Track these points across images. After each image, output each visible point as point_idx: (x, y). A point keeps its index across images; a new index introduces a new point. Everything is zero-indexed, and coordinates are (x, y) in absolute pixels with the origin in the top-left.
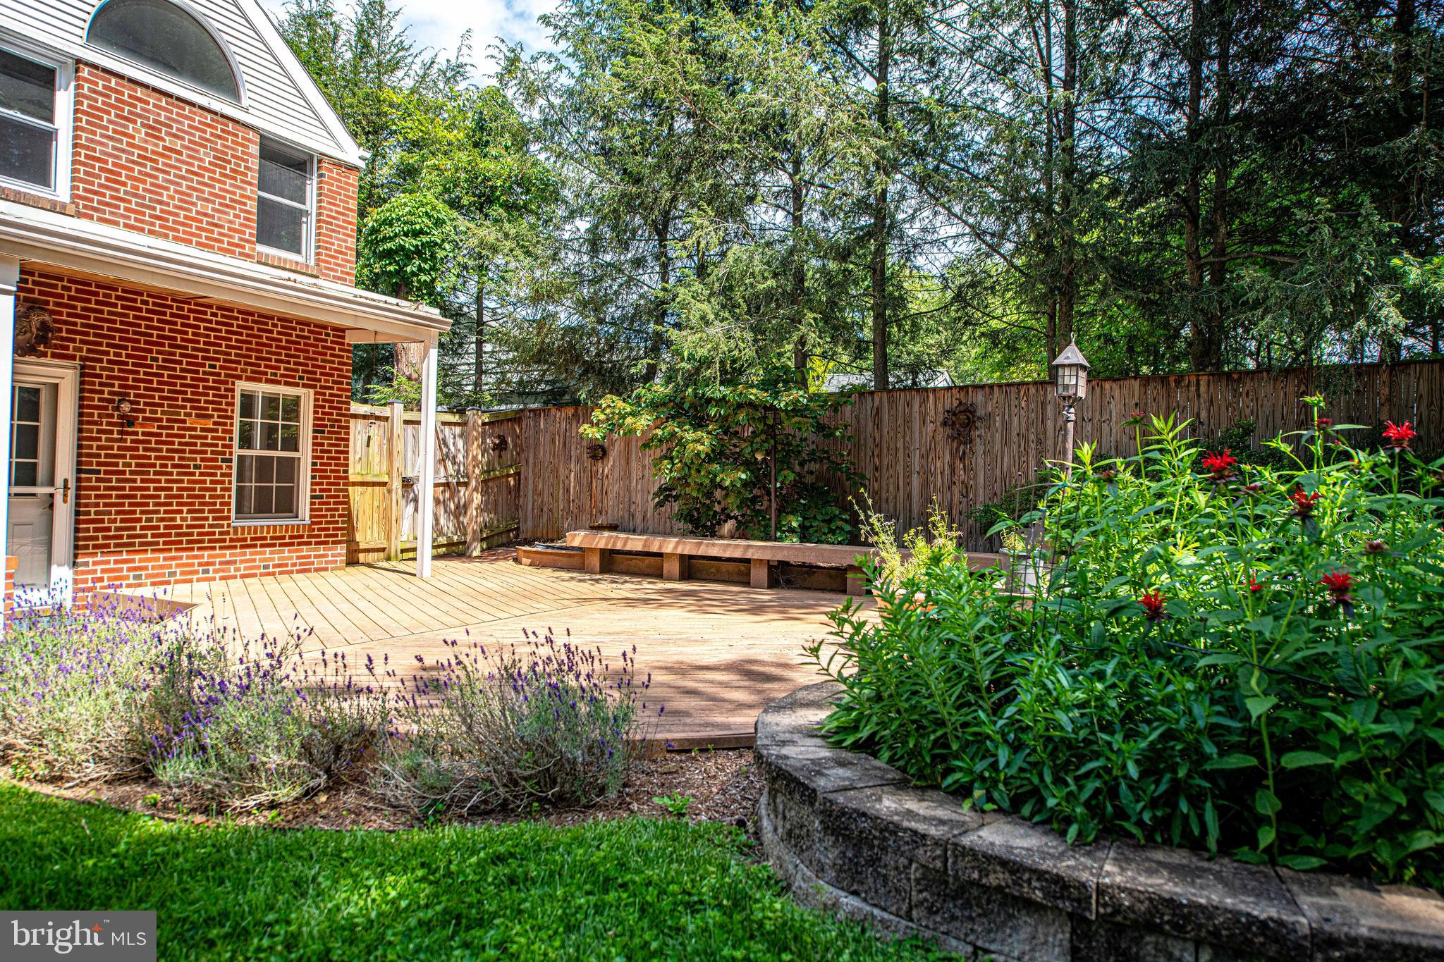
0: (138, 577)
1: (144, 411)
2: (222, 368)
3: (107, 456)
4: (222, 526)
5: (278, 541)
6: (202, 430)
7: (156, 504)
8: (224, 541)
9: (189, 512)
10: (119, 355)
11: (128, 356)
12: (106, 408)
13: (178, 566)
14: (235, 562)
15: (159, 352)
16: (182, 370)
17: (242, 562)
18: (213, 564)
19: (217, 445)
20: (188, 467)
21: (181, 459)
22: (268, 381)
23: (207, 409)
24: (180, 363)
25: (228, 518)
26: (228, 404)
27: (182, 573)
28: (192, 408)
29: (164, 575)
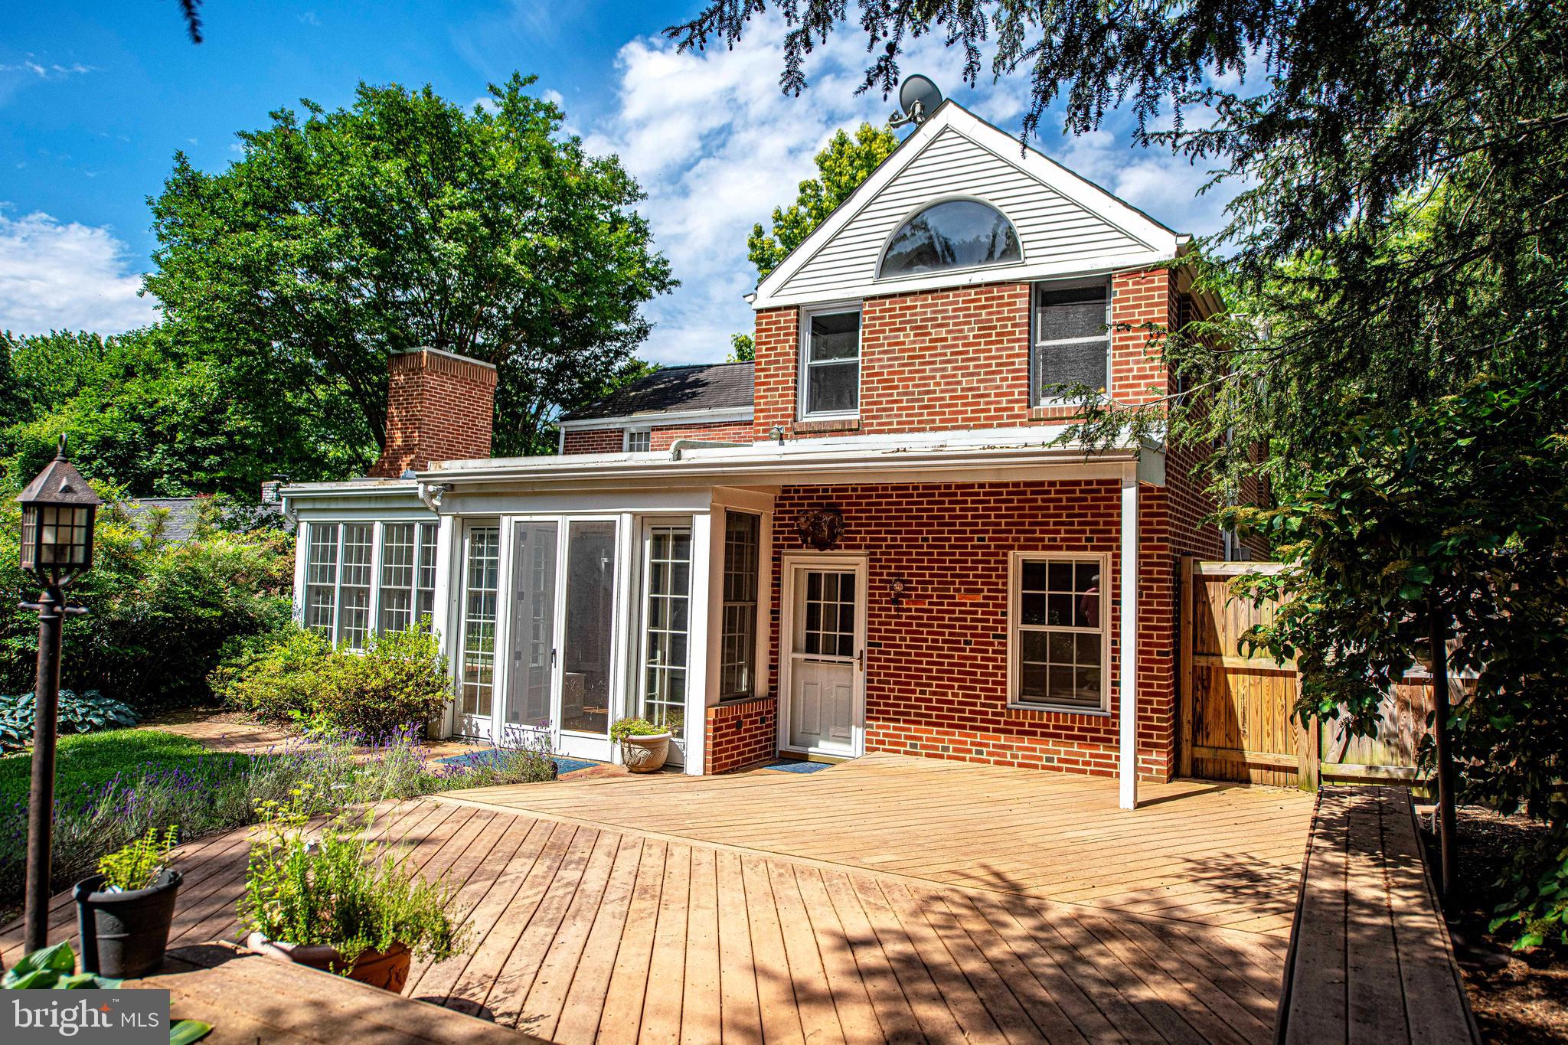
0: (914, 746)
1: (916, 589)
2: (991, 539)
3: (886, 631)
4: (996, 706)
5: (1061, 732)
6: (972, 605)
7: (928, 678)
8: (998, 722)
9: (960, 688)
10: (895, 539)
11: (902, 540)
12: (885, 588)
13: (950, 741)
14: (1011, 748)
15: (928, 532)
16: (951, 547)
17: (1019, 748)
18: (987, 745)
19: (987, 621)
20: (959, 642)
21: (951, 634)
22: (1045, 548)
23: (976, 583)
24: (949, 539)
25: (1004, 699)
26: (998, 576)
27: (955, 749)
28: (961, 583)
29: (937, 748)
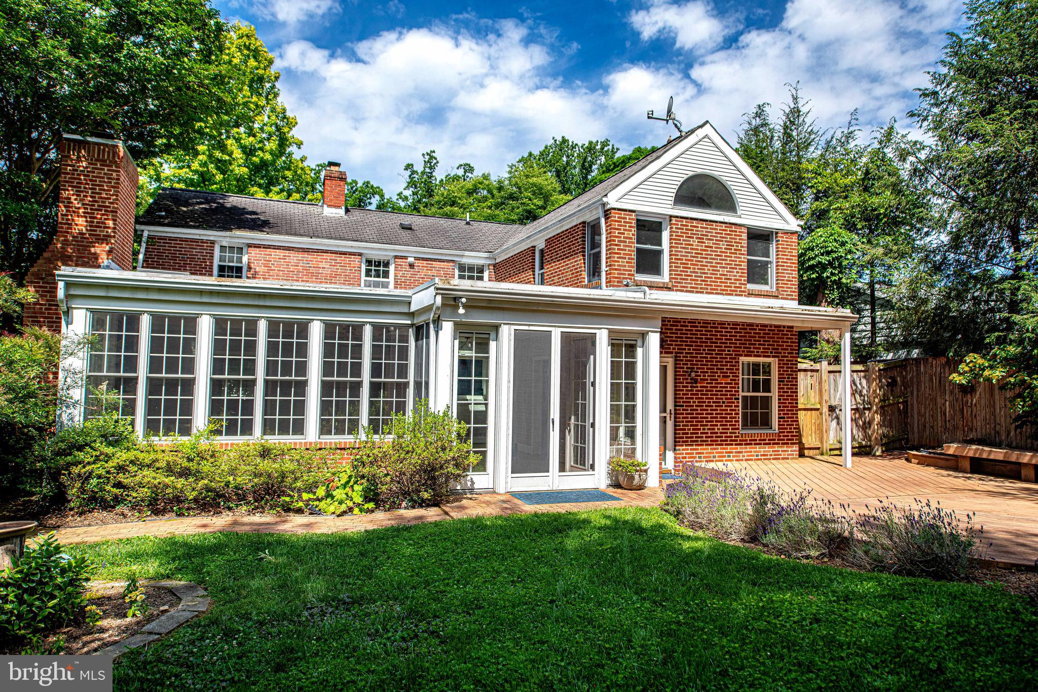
0: (700, 457)
1: (700, 376)
2: (733, 351)
3: (686, 398)
4: (736, 433)
5: (762, 442)
6: (725, 383)
7: (706, 421)
8: (737, 441)
9: (721, 425)
10: (690, 349)
11: (693, 349)
12: (685, 375)
13: (716, 453)
14: (742, 452)
15: (706, 346)
16: (716, 354)
17: (745, 452)
18: (732, 452)
19: (732, 391)
20: (720, 402)
21: (716, 398)
22: (755, 356)
23: (727, 373)
24: (715, 350)
25: (738, 429)
26: (736, 369)
27: (719, 457)
28: (720, 373)
29: (711, 457)
